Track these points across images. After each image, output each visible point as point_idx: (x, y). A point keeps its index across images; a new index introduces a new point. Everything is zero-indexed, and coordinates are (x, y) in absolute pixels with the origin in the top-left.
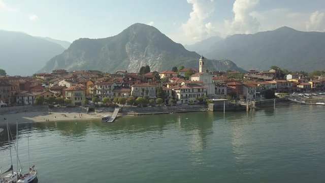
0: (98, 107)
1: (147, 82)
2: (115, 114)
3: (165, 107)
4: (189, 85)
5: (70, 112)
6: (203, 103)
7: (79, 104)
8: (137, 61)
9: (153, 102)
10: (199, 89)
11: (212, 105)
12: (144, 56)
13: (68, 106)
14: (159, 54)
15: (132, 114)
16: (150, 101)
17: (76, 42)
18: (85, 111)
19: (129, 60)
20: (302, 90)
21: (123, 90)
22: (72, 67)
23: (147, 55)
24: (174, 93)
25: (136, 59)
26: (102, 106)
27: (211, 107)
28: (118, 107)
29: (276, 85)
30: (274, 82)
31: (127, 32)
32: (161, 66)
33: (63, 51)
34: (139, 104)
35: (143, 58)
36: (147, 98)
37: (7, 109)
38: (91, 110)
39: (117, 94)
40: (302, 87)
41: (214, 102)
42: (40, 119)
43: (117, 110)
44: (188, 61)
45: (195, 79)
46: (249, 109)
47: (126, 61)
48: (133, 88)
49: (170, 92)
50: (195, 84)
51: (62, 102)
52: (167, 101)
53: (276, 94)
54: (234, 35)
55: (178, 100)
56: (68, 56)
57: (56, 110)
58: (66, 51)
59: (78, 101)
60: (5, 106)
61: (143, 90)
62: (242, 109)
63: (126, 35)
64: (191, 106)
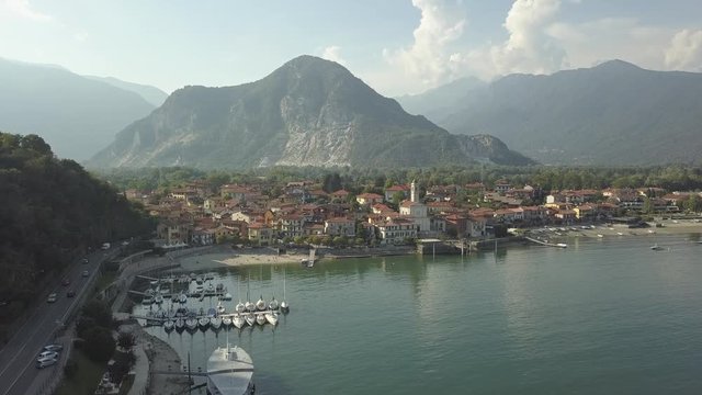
0: (289, 248)
1: (343, 215)
2: (312, 257)
3: (367, 249)
4: (396, 220)
5: (259, 253)
6: (412, 243)
7: (266, 244)
8: (304, 135)
9: (353, 243)
10: (408, 227)
11: (422, 246)
12: (318, 125)
13: (255, 247)
14: (349, 121)
15: (329, 257)
16: (350, 241)
17: (178, 93)
18: (275, 253)
19: (287, 132)
20: (559, 223)
21: (316, 226)
22: (169, 144)
23: (323, 122)
24: (377, 231)
25: (301, 131)
26: (294, 247)
27: (420, 247)
28: (312, 248)
29: (523, 215)
30: (521, 209)
31: (283, 74)
32: (352, 145)
33: (150, 112)
34: (337, 245)
35: (316, 129)
36: (346, 238)
37: (189, 250)
38: (282, 252)
39: (308, 232)
40: (561, 216)
41: (423, 243)
42: (231, 262)
43: (313, 252)
44: (409, 136)
45: (405, 211)
46: (465, 253)
47: (280, 134)
48: (327, 224)
49: (373, 229)
50: (404, 219)
51: (247, 242)
52: (369, 242)
53: (511, 230)
54: (509, 76)
55: (382, 239)
56: (161, 124)
57: (242, 251)
58: (157, 111)
59: (264, 240)
60: (186, 247)
61: (340, 227)
62: (457, 252)
63: (282, 80)
64: (398, 248)
